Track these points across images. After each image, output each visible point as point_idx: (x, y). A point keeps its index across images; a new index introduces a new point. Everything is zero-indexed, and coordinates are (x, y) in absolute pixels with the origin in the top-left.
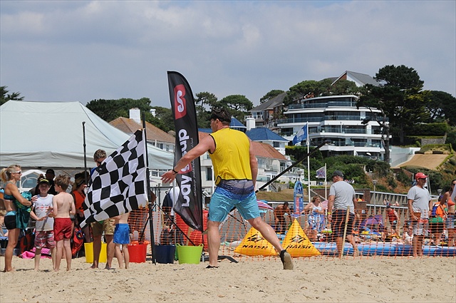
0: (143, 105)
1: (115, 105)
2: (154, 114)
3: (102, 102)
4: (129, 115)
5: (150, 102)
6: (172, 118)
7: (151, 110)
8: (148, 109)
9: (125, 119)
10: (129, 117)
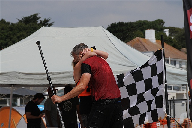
0: (158, 26)
1: (132, 27)
2: (167, 34)
3: (121, 24)
4: (145, 35)
5: (163, 23)
6: (184, 37)
7: (165, 30)
8: (162, 29)
9: (141, 39)
10: (145, 37)
